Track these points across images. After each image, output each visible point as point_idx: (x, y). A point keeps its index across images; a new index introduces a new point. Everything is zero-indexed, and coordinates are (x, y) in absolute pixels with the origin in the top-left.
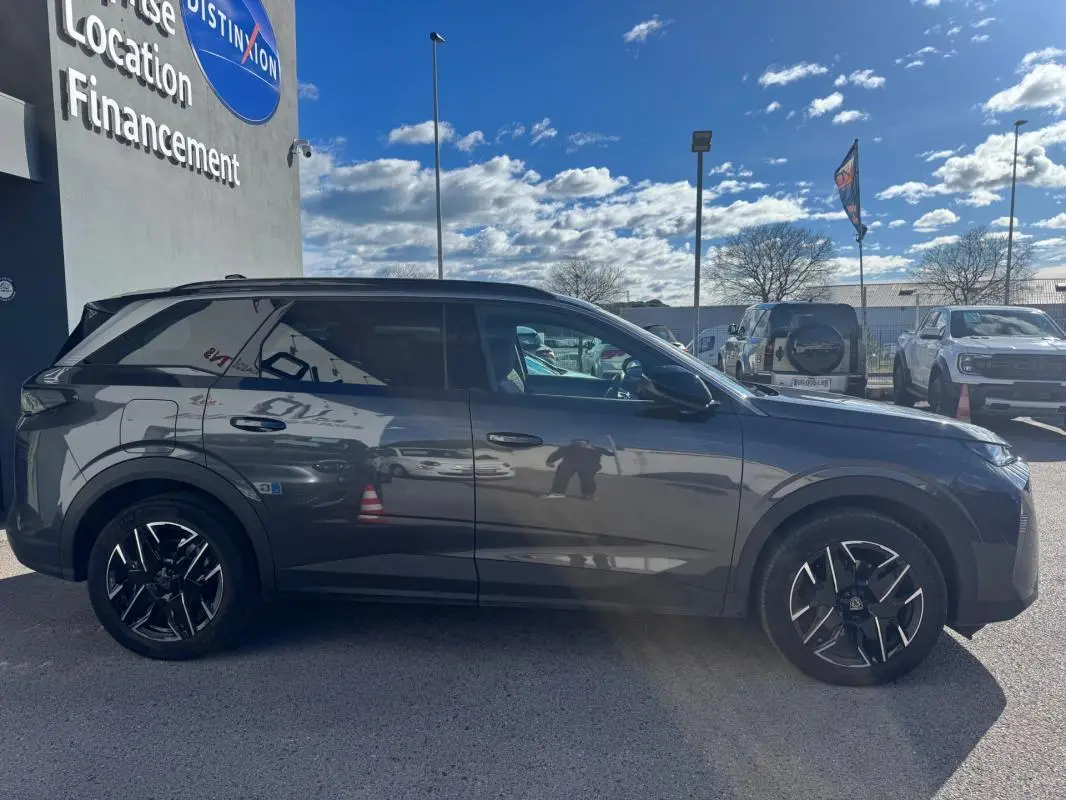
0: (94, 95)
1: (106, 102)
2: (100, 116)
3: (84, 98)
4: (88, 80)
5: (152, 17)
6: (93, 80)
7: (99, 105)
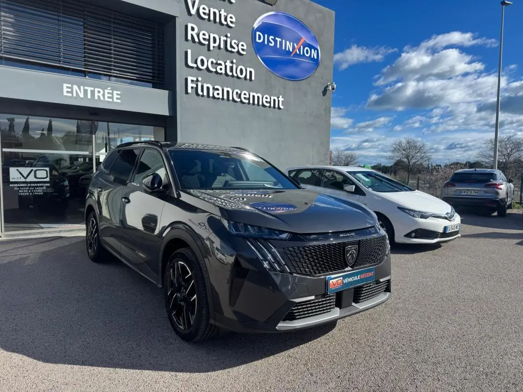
0: (200, 84)
1: (205, 86)
2: (202, 91)
3: (195, 86)
4: (197, 79)
5: (233, 50)
6: (200, 79)
7: (202, 87)
